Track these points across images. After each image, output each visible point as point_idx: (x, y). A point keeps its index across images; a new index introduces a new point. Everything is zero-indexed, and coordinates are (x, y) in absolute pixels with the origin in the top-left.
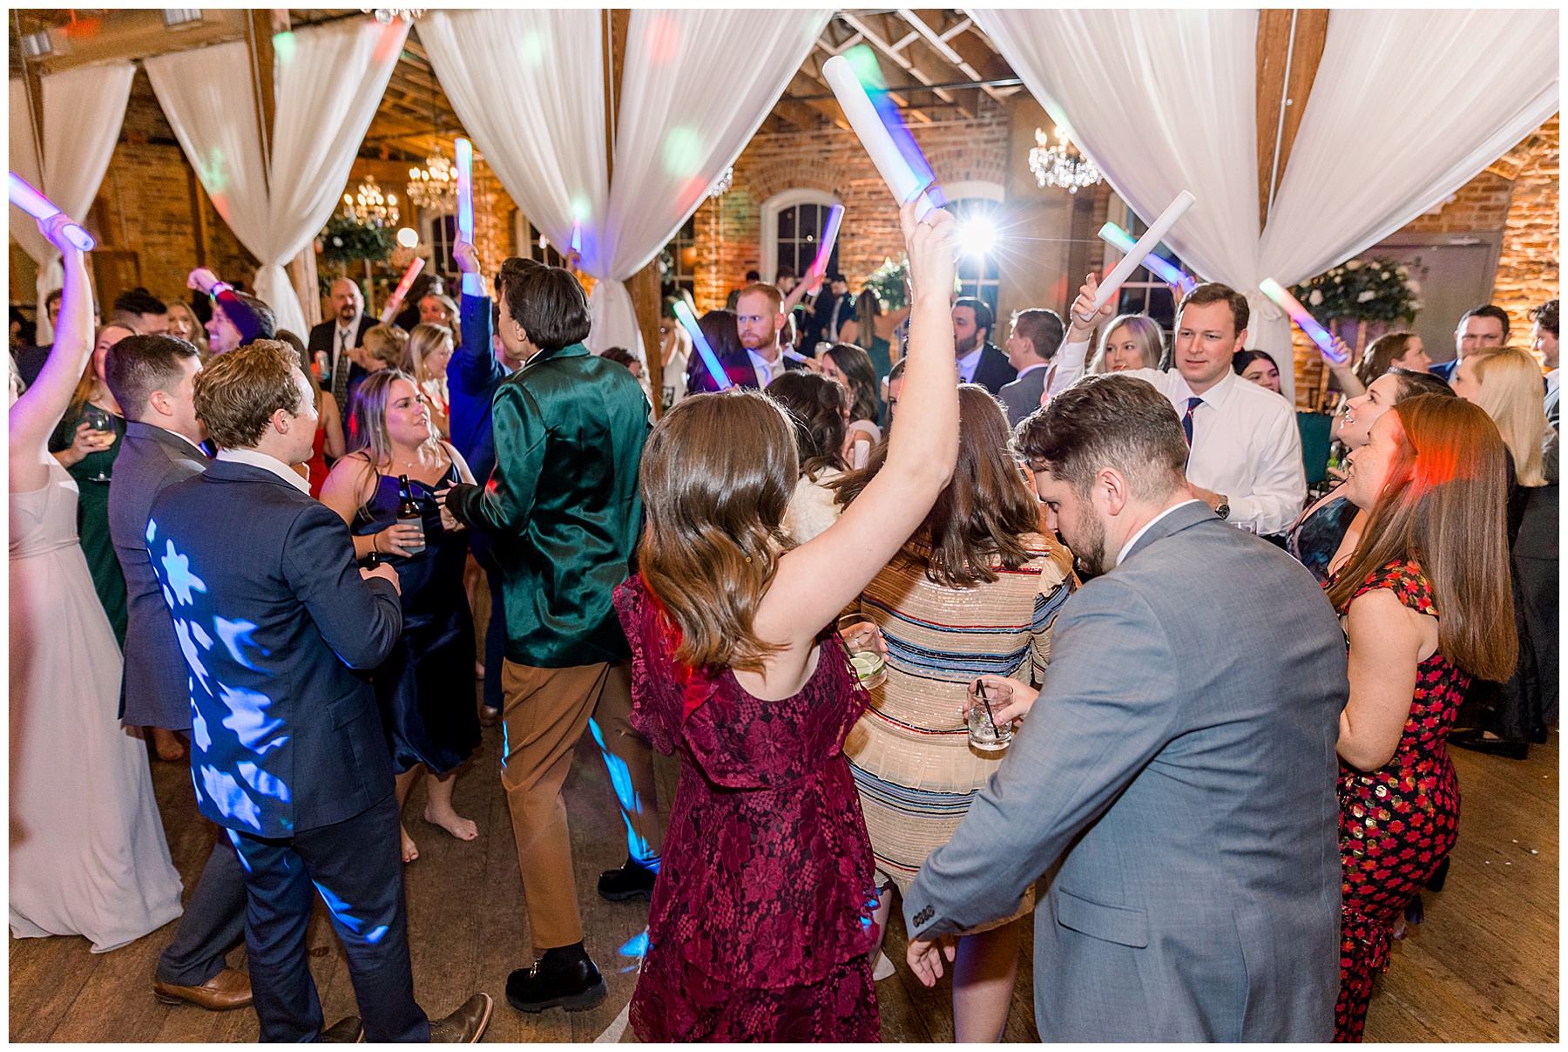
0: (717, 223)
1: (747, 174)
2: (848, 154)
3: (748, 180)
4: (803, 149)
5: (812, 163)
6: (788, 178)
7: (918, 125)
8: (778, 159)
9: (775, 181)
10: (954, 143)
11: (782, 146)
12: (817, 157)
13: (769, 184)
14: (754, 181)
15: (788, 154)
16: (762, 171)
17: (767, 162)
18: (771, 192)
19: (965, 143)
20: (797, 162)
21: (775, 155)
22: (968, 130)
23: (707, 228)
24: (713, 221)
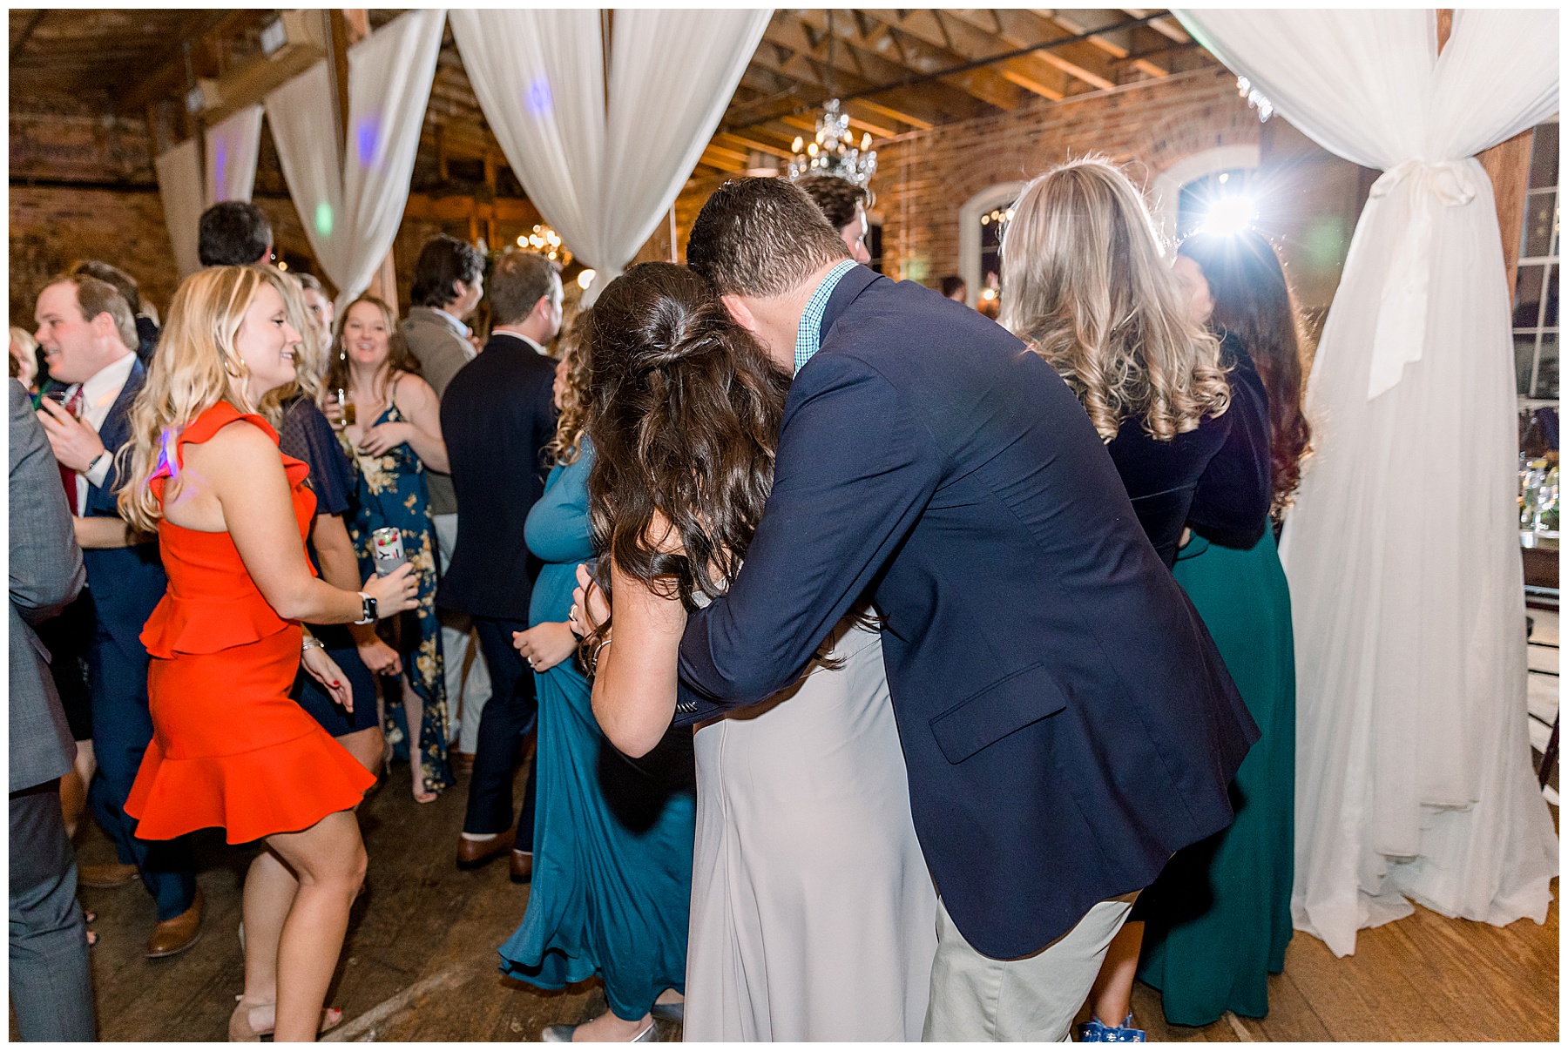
0: (907, 235)
1: (942, 172)
2: (1061, 131)
3: (943, 180)
4: (1008, 133)
5: (1019, 149)
6: (989, 171)
7: (1152, 83)
8: (979, 150)
9: (975, 178)
10: (1202, 99)
11: (982, 134)
12: (1024, 141)
13: (968, 182)
14: (950, 180)
15: (990, 142)
16: (958, 167)
17: (965, 155)
18: (971, 192)
19: (1216, 96)
20: (999, 151)
21: (975, 145)
22: (1220, 80)
23: (895, 242)
24: (903, 233)
